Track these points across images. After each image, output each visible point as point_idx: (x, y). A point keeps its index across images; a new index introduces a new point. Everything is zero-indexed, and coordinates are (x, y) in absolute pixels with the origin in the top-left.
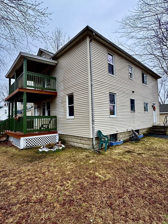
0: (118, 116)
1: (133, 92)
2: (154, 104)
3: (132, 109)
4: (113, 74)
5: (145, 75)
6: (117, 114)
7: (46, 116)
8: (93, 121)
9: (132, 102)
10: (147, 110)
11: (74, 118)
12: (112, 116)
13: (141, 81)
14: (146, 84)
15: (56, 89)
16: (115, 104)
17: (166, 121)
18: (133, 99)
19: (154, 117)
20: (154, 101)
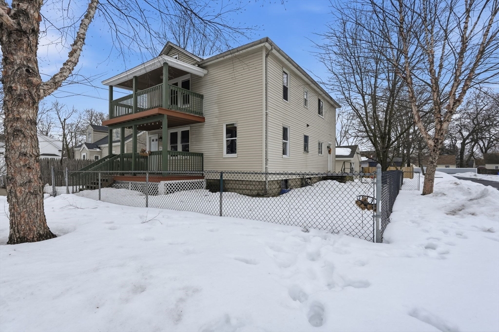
0: (291, 157)
1: (308, 126)
2: (330, 144)
3: (305, 150)
4: (287, 100)
5: (321, 103)
6: (289, 154)
7: (180, 152)
8: (267, 160)
9: (306, 138)
10: (321, 152)
11: (236, 156)
12: (284, 156)
13: (317, 111)
14: (322, 116)
15: (203, 112)
16: (287, 140)
17: (344, 169)
18: (307, 135)
19: (329, 162)
20: (331, 141)
